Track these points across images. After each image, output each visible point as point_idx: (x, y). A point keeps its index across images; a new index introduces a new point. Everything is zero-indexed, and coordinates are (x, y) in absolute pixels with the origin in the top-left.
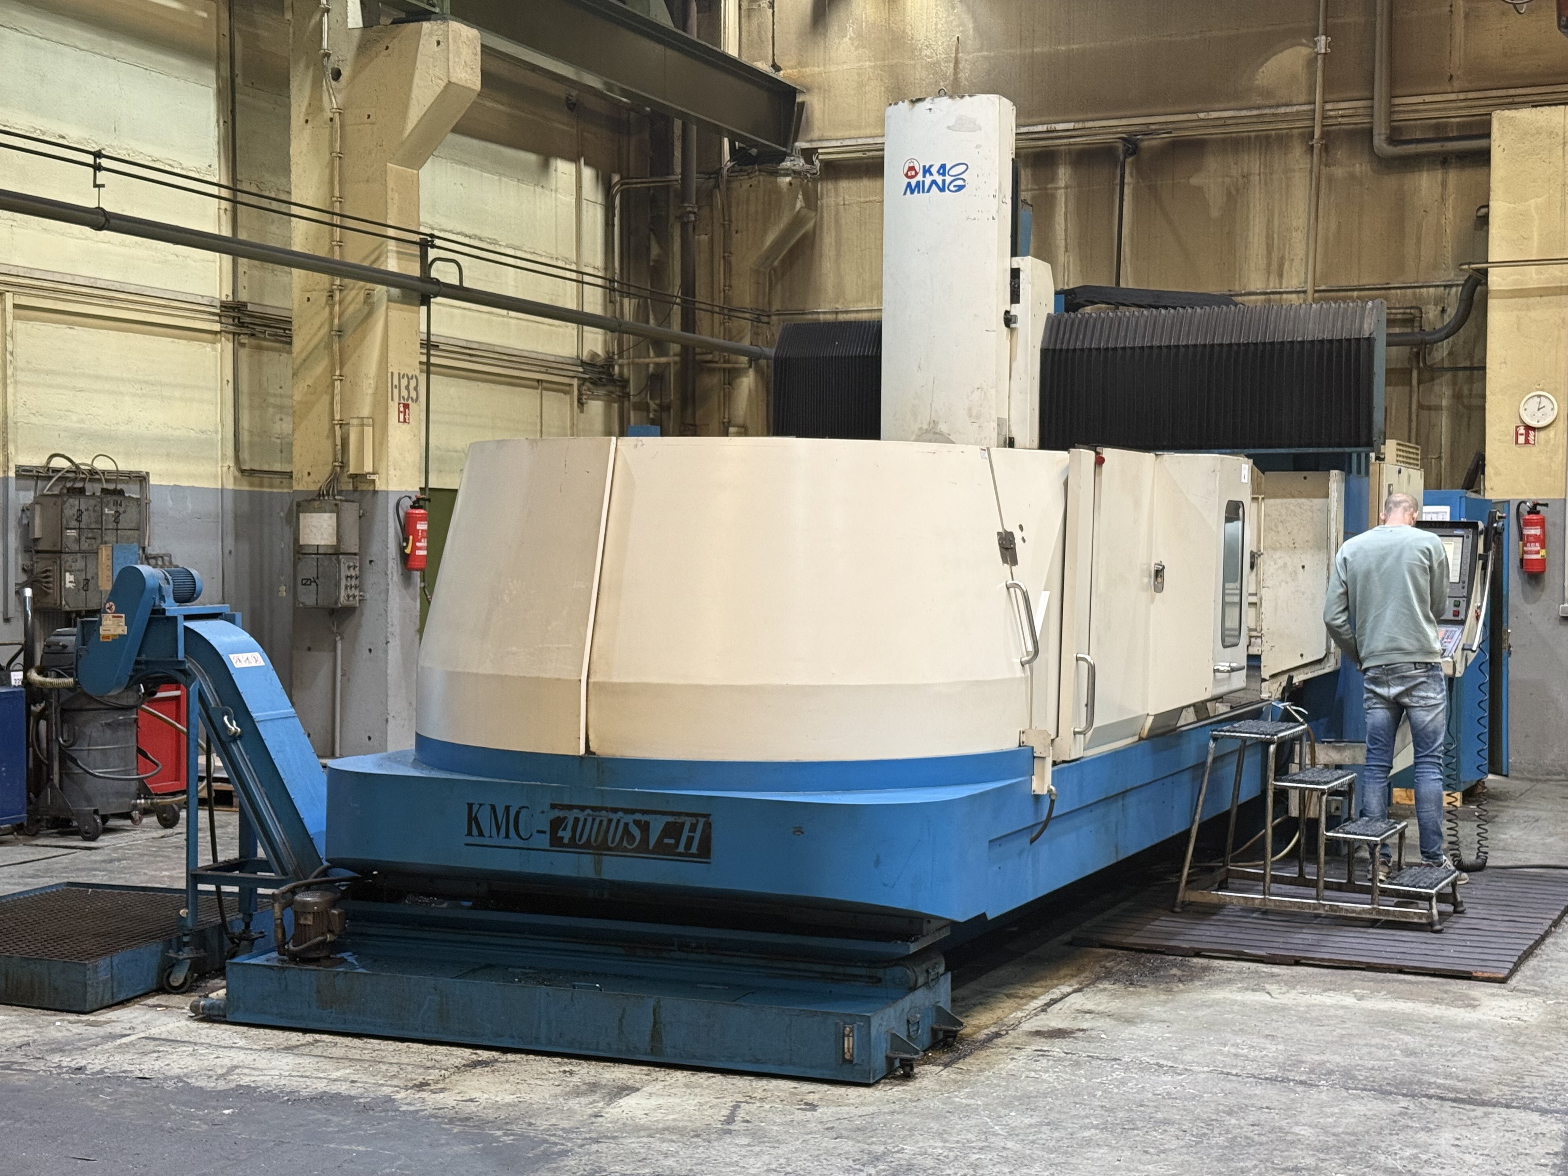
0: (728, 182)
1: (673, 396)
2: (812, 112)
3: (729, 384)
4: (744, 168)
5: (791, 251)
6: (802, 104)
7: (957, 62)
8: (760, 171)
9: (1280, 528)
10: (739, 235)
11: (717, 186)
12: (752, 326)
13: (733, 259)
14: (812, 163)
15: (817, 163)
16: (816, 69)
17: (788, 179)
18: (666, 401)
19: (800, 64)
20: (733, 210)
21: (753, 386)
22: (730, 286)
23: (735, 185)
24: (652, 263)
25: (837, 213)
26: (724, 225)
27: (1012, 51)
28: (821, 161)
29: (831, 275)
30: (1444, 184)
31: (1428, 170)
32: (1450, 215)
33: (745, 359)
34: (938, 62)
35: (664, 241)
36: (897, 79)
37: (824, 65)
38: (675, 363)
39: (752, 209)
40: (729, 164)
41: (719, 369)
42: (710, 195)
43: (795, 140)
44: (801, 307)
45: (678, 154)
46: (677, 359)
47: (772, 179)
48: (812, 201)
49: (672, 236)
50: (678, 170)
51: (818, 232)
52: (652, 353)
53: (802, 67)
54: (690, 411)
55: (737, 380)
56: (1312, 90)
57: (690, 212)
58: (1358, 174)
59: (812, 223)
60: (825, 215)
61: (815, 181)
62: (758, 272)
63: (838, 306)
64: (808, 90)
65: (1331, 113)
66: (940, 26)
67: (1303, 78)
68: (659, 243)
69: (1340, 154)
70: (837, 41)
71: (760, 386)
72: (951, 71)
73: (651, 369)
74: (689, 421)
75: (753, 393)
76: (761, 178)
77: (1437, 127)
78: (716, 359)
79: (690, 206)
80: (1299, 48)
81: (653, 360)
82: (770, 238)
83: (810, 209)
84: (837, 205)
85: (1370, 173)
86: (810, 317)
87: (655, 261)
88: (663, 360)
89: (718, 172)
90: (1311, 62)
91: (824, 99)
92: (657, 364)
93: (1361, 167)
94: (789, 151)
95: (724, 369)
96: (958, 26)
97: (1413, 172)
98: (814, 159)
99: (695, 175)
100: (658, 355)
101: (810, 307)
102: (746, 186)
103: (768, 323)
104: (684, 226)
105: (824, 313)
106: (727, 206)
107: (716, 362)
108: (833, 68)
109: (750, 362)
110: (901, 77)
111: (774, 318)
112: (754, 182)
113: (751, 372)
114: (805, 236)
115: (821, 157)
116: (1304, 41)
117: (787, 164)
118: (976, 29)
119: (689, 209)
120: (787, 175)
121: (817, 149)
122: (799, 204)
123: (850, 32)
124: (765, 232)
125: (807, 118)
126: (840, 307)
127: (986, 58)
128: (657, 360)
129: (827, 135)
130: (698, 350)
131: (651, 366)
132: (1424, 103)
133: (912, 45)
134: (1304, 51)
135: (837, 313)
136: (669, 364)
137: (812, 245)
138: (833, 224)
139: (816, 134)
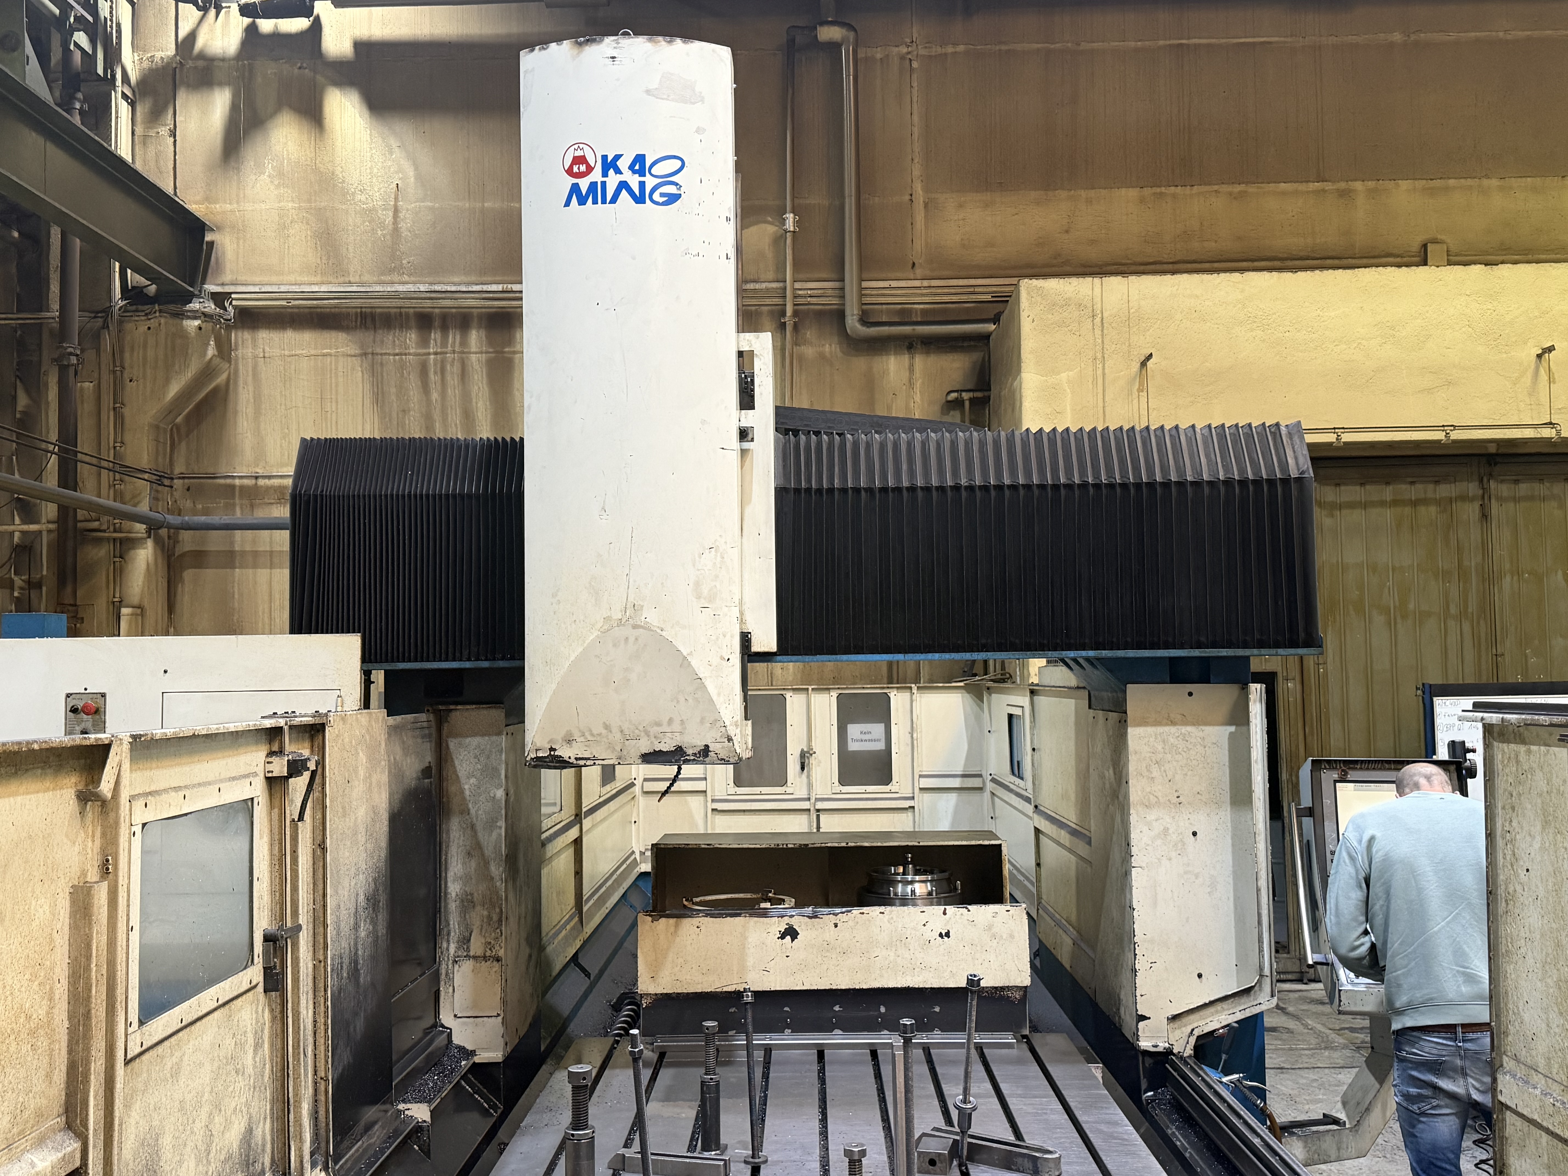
0: (121, 323)
1: (45, 569)
2: (224, 253)
3: (121, 557)
4: (140, 307)
5: (199, 407)
6: (211, 244)
7: (396, 211)
8: (160, 311)
9: (1155, 773)
10: (134, 384)
11: (106, 326)
12: (151, 489)
13: (127, 411)
14: (225, 309)
15: (230, 309)
16: (228, 207)
17: (197, 323)
18: (36, 576)
19: (208, 199)
20: (127, 355)
21: (151, 558)
22: (122, 442)
23: (129, 326)
24: (18, 416)
25: (255, 367)
26: (114, 372)
27: (460, 204)
28: (235, 307)
29: (249, 434)
30: (911, 369)
31: (896, 354)
32: (918, 398)
33: (141, 528)
34: (373, 210)
35: (36, 390)
36: (327, 222)
37: (238, 203)
38: (49, 531)
39: (150, 353)
40: (121, 303)
41: (108, 539)
42: (97, 337)
43: (203, 282)
44: (211, 470)
45: (55, 288)
46: (52, 526)
47: (177, 321)
48: (225, 351)
49: (46, 385)
50: (55, 306)
51: (231, 387)
52: (17, 520)
53: (210, 203)
54: (69, 589)
55: (132, 552)
56: (780, 267)
57: (71, 354)
58: (828, 355)
59: (224, 376)
60: (241, 367)
61: (229, 328)
62: (157, 427)
63: (258, 471)
64: (220, 228)
65: (800, 292)
66: (375, 171)
67: (769, 254)
68: (28, 392)
69: (810, 334)
70: (253, 177)
71: (160, 561)
72: (389, 219)
73: (16, 539)
74: (68, 600)
75: (152, 567)
76: (163, 321)
77: (902, 312)
78: (104, 527)
79: (72, 346)
80: (763, 226)
81: (18, 527)
82: (174, 389)
83: (223, 358)
84: (256, 357)
85: (840, 354)
86: (222, 481)
87: (23, 413)
88: (33, 527)
89: (107, 311)
90: (779, 240)
91: (238, 239)
92: (23, 532)
93: (831, 347)
94: (197, 293)
95: (114, 540)
96: (397, 172)
97: (882, 355)
98: (227, 304)
99: (77, 313)
100: (24, 522)
101: (223, 470)
102: (143, 328)
103: (172, 487)
104: (63, 370)
105: (241, 477)
106: (118, 353)
107: (104, 531)
108: (249, 207)
109: (149, 532)
110: (330, 222)
111: (177, 483)
112: (153, 323)
113: (150, 543)
114: (215, 390)
115: (234, 303)
116: (770, 219)
117: (195, 305)
118: (419, 177)
119: (69, 350)
120: (195, 318)
121: (231, 293)
122: (211, 351)
123: (269, 169)
124: (167, 381)
125: (217, 259)
126: (260, 471)
127: (431, 209)
128: (25, 527)
129: (242, 278)
130: (81, 514)
131: (17, 534)
132: (890, 288)
133: (343, 188)
134: (770, 229)
135: (257, 478)
136: (40, 532)
137: (225, 400)
138: (250, 378)
139: (228, 277)
